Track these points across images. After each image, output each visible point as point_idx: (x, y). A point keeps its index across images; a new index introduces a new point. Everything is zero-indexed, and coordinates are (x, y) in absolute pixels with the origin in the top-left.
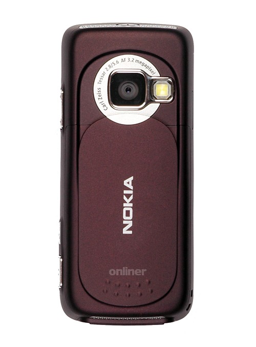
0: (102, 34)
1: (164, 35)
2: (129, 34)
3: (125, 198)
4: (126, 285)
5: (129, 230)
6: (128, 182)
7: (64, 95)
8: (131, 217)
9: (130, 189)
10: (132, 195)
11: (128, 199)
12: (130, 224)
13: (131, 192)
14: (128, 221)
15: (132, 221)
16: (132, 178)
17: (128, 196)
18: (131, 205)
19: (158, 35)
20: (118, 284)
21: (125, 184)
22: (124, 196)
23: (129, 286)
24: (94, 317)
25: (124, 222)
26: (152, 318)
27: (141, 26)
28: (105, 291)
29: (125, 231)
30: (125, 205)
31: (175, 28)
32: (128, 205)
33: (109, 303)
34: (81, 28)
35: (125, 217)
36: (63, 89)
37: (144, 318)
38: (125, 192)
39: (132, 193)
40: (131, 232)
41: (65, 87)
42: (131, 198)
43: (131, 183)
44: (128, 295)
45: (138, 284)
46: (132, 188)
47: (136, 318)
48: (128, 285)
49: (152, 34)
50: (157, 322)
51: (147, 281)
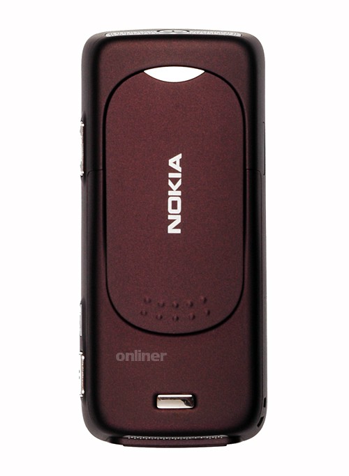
0: (136, 44)
1: (224, 45)
2: (175, 43)
3: (170, 183)
4: (173, 305)
5: (176, 228)
6: (175, 162)
7: (85, 129)
8: (179, 210)
9: (177, 172)
10: (180, 180)
11: (175, 184)
12: (178, 220)
13: (179, 175)
14: (175, 216)
15: (180, 216)
16: (180, 156)
17: (175, 181)
18: (179, 193)
19: (215, 44)
20: (161, 303)
21: (170, 165)
22: (169, 181)
23: (177, 306)
24: (129, 437)
25: (170, 217)
26: (210, 437)
27: (191, 33)
28: (144, 312)
29: (171, 229)
30: (170, 193)
31: (239, 35)
32: (175, 194)
33: (150, 330)
34: (108, 35)
35: (170, 210)
36: (84, 120)
37: (198, 437)
38: (171, 175)
39: (180, 177)
40: (178, 231)
41: (87, 117)
42: (179, 183)
43: (178, 163)
44: (175, 317)
45: (189, 302)
46: (180, 169)
47: (187, 438)
48: (175, 304)
49: (206, 44)
50: (217, 442)
51: (202, 298)
